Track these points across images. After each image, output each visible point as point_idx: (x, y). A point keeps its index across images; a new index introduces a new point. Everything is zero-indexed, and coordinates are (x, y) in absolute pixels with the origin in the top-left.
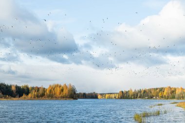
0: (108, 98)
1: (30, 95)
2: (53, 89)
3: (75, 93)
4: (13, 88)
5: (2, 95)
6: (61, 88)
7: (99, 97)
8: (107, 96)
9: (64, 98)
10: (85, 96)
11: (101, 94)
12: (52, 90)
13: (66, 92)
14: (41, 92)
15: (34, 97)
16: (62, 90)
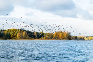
0: (91, 39)
1: (44, 38)
3: (70, 36)
4: (35, 34)
5: (29, 38)
6: (62, 33)
7: (85, 38)
8: (90, 38)
9: (64, 39)
10: (76, 38)
12: (57, 34)
13: (65, 36)
14: (51, 36)
15: (47, 39)
16: (63, 35)
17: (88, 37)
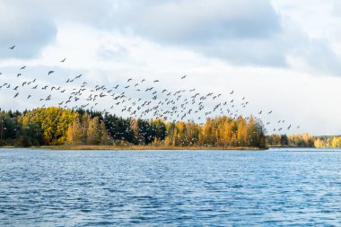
0: (337, 146)
1: (167, 140)
2: (214, 125)
3: (262, 135)
4: (134, 126)
5: (112, 140)
6: (233, 124)
7: (317, 143)
8: (335, 141)
9: (238, 145)
10: (284, 141)
11: (322, 139)
12: (213, 128)
13: (242, 133)
14: (190, 132)
15: (176, 145)
16: (235, 129)
17: (326, 137)
